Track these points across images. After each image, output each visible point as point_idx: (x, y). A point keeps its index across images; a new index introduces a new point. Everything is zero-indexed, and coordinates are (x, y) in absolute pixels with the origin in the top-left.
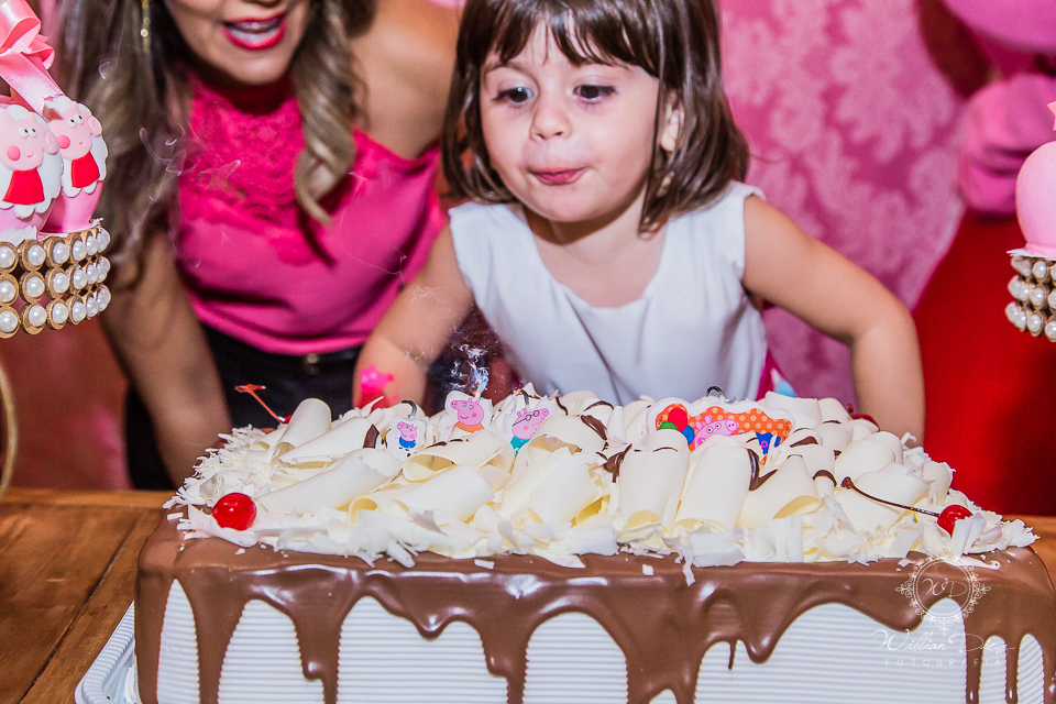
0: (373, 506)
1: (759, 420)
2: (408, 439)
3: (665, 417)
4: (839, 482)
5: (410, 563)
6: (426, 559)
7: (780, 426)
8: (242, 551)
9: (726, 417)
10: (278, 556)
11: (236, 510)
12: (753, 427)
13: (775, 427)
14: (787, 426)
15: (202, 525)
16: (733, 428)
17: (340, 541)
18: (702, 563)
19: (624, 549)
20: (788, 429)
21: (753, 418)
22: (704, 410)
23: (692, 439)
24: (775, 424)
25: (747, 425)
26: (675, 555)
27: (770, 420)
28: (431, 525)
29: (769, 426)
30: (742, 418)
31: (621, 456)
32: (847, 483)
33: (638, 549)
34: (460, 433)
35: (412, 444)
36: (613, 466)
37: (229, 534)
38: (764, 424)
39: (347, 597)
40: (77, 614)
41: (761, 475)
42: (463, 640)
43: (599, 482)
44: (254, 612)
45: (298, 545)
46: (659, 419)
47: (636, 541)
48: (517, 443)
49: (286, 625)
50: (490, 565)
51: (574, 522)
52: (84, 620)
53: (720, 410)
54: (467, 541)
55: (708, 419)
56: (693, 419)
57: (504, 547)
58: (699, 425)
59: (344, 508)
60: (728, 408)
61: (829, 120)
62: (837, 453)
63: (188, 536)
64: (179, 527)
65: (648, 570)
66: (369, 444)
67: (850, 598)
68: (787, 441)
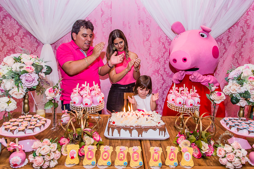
0: (122, 122)
5: (124, 126)
6: (126, 126)
8: (114, 126)
15: (111, 123)
17: (120, 125)
18: (143, 126)
26: (141, 126)
32: (153, 120)
33: (139, 125)
36: (138, 119)
37: (113, 124)
41: (147, 120)
42: (128, 131)
44: (115, 130)
45: (118, 125)
48: (132, 116)
49: (117, 130)
50: (130, 127)
51: (135, 123)
54: (128, 125)
57: (130, 125)
59: (120, 122)
61: (164, 71)
62: (153, 117)
65: (139, 127)
66: (122, 117)
67: (152, 129)
68: (150, 116)
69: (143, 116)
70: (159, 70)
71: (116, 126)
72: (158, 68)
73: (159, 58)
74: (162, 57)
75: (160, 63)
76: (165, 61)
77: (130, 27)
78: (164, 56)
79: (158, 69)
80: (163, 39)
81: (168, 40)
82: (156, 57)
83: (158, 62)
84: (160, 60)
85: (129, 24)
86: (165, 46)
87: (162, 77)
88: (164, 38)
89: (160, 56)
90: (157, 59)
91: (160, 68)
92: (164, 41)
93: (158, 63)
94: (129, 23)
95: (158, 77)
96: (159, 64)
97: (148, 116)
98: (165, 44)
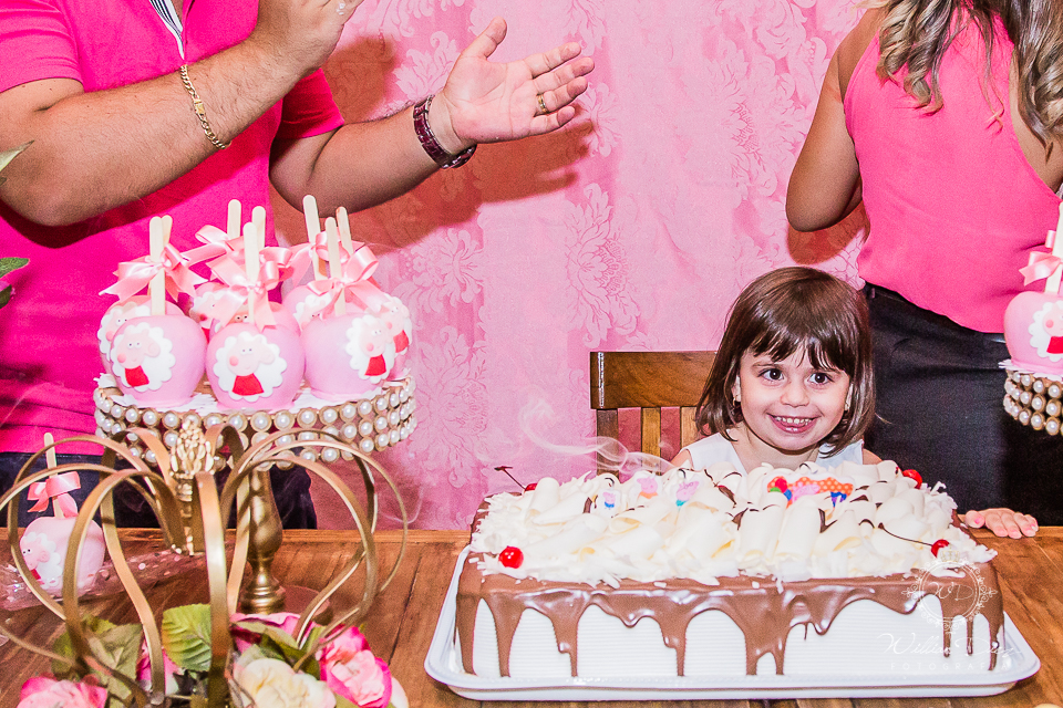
0: (592, 551)
1: (833, 484)
2: (609, 503)
3: (773, 484)
4: (876, 526)
5: (616, 585)
6: (627, 583)
7: (846, 487)
8: (519, 582)
9: (812, 482)
10: (540, 584)
11: (512, 557)
12: (829, 489)
13: (843, 488)
14: (850, 487)
15: (492, 566)
16: (817, 490)
17: (575, 574)
18: (788, 580)
19: (742, 573)
20: (851, 489)
21: (829, 483)
22: (797, 479)
23: (789, 497)
24: (843, 486)
25: (825, 488)
26: (772, 575)
27: (840, 484)
28: (628, 562)
29: (839, 487)
30: (822, 483)
31: (742, 514)
32: (881, 526)
33: (750, 573)
34: (643, 500)
35: (613, 506)
36: (738, 520)
37: (509, 571)
38: (836, 487)
39: (581, 607)
40: (402, 619)
41: (827, 524)
42: (649, 629)
43: (728, 529)
44: (528, 616)
45: (552, 577)
46: (769, 485)
47: (750, 568)
48: (680, 503)
49: (547, 623)
50: (664, 585)
51: (714, 556)
52: (407, 622)
53: (808, 479)
54: (650, 571)
55: (800, 484)
56: (791, 485)
57: (670, 574)
58: (794, 488)
59: (575, 552)
60: (812, 477)
62: (879, 505)
63: (485, 573)
64: (479, 568)
65: (756, 585)
66: (587, 509)
67: (875, 598)
68: (849, 498)
69: (779, 497)
71: (530, 583)
97: (834, 496)
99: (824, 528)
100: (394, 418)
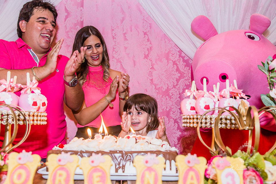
3: (127, 137)
4: (149, 143)
5: (84, 151)
8: (62, 150)
11: (61, 146)
14: (145, 138)
18: (126, 151)
28: (88, 147)
30: (138, 137)
32: (150, 143)
41: (137, 141)
47: (118, 149)
55: (133, 138)
65: (118, 152)
70: (170, 110)
72: (169, 108)
73: (168, 90)
74: (174, 87)
75: (170, 97)
76: (180, 94)
77: (115, 37)
78: (177, 85)
79: (168, 110)
80: (173, 56)
81: (183, 57)
82: (164, 87)
83: (167, 97)
84: (171, 92)
85: (114, 32)
86: (177, 67)
87: (176, 124)
88: (175, 53)
89: (171, 86)
90: (164, 90)
91: (172, 107)
92: (176, 59)
93: (166, 99)
94: (113, 30)
95: (170, 125)
96: (168, 99)
98: (178, 63)
99: (136, 143)
100: (39, 118)
